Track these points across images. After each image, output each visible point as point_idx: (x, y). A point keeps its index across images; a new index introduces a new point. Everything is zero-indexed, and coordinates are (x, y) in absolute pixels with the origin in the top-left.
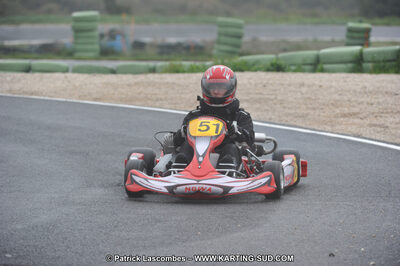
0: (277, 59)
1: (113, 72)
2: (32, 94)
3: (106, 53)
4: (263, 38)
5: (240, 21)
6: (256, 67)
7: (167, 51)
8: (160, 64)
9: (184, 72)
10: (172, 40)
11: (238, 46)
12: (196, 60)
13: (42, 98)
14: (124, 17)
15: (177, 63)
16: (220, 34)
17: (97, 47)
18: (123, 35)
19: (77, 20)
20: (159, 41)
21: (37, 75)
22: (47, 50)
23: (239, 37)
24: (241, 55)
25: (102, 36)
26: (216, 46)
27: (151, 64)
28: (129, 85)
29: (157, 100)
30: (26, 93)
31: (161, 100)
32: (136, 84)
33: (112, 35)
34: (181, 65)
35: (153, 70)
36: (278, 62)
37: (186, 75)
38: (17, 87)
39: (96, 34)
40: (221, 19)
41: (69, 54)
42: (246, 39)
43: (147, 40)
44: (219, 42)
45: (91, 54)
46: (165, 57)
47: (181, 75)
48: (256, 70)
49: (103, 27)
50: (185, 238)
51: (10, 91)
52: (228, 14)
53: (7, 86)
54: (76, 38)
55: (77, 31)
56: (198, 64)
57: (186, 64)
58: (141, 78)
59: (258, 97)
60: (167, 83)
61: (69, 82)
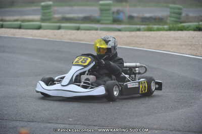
0: (199, 25)
1: (120, 30)
2: (80, 41)
3: (116, 21)
4: (191, 15)
5: (181, 7)
6: (189, 28)
7: (145, 20)
8: (142, 27)
9: (154, 31)
10: (147, 15)
11: (180, 18)
12: (160, 25)
13: (85, 43)
14: (124, 4)
15: (151, 26)
16: (171, 13)
17: (111, 18)
18: (124, 13)
19: (102, 5)
20: (141, 15)
21: (83, 31)
22: (87, 19)
23: (180, 14)
24: (181, 23)
25: (113, 13)
26: (169, 18)
27: (138, 27)
28: (128, 37)
29: (141, 44)
30: (77, 40)
31: (143, 44)
32: (131, 36)
33: (118, 12)
34: (152, 28)
35: (139, 30)
36: (200, 26)
37: (155, 32)
38: (73, 37)
39: (111, 12)
40: (171, 5)
41: (98, 21)
42: (183, 15)
43: (135, 15)
44: (170, 17)
45: (108, 22)
46: (144, 23)
47: (153, 32)
48: (189, 30)
49: (114, 9)
50: (156, 111)
51: (70, 39)
52: (174, 3)
53: (68, 37)
54: (101, 13)
55: (102, 10)
56: (161, 27)
57: (155, 27)
58: (133, 33)
59: (190, 43)
60: (146, 36)
61: (98, 35)
